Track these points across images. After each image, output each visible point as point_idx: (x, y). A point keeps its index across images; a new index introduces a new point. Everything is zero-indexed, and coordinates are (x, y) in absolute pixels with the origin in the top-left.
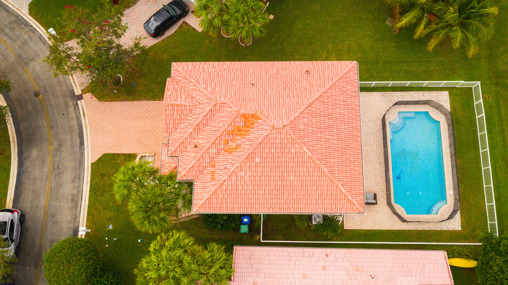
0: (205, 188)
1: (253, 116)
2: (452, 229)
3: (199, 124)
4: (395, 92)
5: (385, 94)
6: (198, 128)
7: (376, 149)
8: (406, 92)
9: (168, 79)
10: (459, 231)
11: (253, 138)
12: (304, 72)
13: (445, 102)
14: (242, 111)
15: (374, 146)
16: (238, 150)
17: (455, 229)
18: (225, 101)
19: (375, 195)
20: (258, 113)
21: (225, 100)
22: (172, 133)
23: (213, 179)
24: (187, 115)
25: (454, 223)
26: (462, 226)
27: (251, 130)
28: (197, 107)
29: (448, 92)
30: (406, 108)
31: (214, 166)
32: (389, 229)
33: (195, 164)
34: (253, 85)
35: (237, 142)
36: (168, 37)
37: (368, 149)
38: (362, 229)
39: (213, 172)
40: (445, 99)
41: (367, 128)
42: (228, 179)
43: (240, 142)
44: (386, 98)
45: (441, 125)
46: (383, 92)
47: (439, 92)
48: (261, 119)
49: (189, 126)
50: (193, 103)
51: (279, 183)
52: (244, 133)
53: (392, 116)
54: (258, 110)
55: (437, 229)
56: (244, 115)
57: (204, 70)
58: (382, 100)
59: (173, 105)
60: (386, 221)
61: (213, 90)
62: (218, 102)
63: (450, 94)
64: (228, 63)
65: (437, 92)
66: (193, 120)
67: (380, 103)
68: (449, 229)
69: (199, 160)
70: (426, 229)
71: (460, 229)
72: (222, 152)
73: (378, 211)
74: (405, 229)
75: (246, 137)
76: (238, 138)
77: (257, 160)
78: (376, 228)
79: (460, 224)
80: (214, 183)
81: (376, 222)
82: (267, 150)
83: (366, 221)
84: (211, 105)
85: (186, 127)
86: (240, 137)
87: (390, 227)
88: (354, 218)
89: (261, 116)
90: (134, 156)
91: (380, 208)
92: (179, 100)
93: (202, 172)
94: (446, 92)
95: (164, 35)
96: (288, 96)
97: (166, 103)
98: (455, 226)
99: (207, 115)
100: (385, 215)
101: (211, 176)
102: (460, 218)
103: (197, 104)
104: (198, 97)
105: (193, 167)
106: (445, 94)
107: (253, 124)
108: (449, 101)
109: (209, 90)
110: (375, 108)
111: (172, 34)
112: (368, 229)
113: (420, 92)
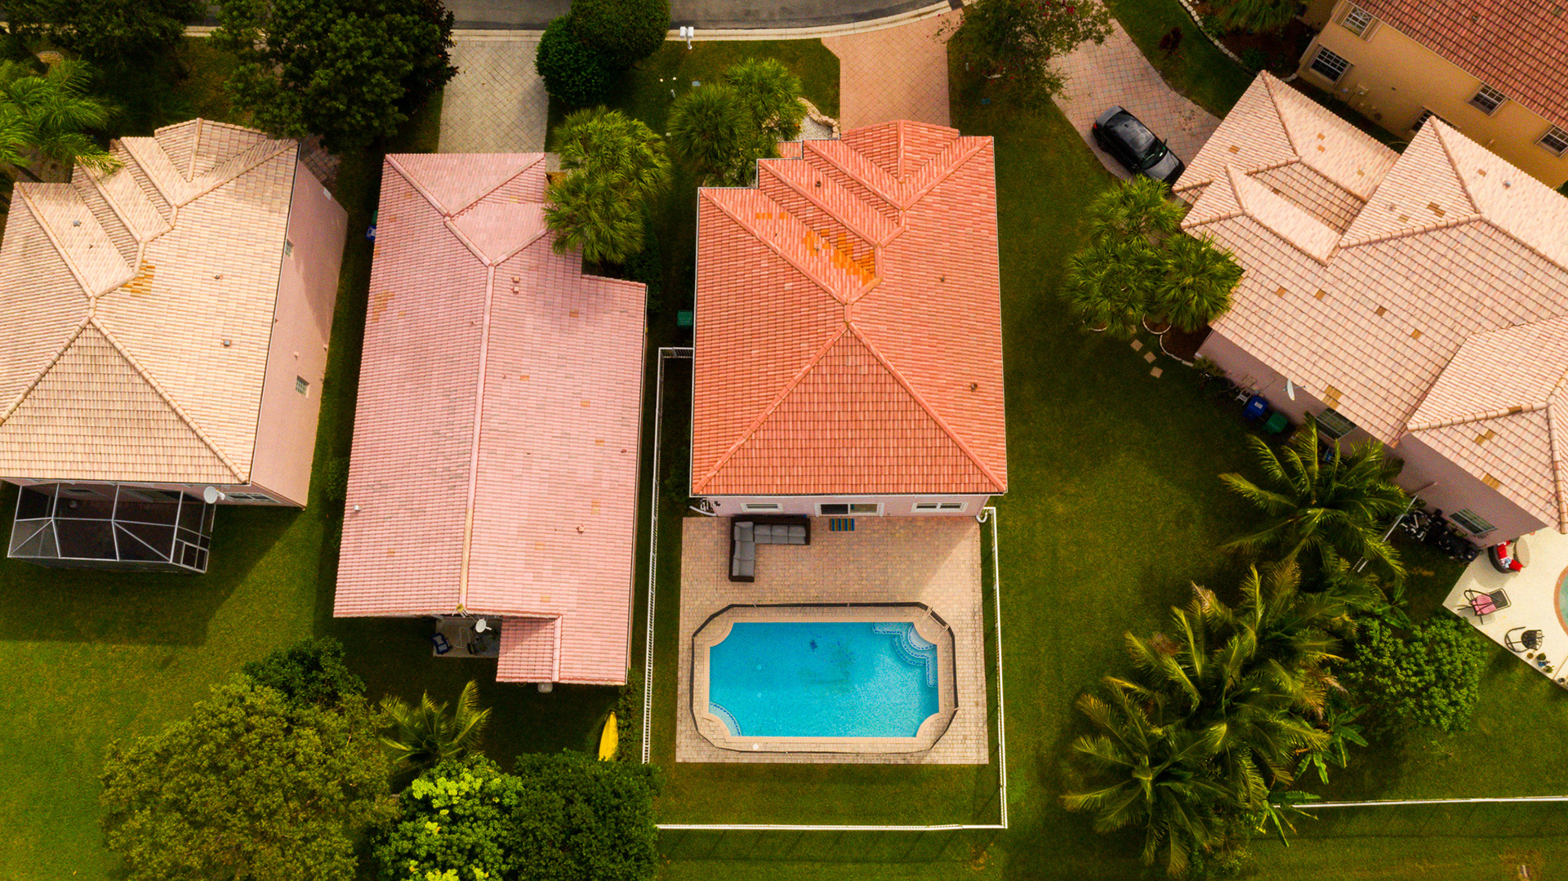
0: (743, 204)
1: (872, 272)
2: (678, 742)
3: (861, 185)
4: (982, 640)
5: (977, 618)
6: (855, 185)
7: (851, 590)
8: (983, 665)
9: (957, 130)
10: (675, 756)
11: (828, 274)
12: (976, 381)
13: (961, 755)
14: (880, 252)
15: (856, 586)
16: (808, 252)
17: (677, 750)
18: (903, 224)
19: (750, 579)
20: (875, 281)
21: (906, 224)
22: (847, 144)
23: (757, 216)
24: (880, 166)
25: (689, 748)
26: (685, 765)
27: (844, 270)
28: (895, 180)
29: (987, 762)
30: (945, 663)
31: (781, 216)
32: (681, 609)
33: (786, 185)
34: (942, 280)
35: (824, 251)
36: (1097, 159)
37: (852, 574)
38: (683, 553)
39: (770, 216)
40: (969, 755)
41: (898, 575)
42: (755, 240)
43: (823, 255)
44: (968, 618)
45: (909, 739)
46: (981, 614)
47: (986, 743)
48: (863, 285)
49: (858, 170)
50: (903, 172)
51: (748, 331)
52: (840, 261)
53: (925, 630)
54: (882, 281)
55: (679, 710)
56: (873, 256)
57: (977, 193)
58: (964, 610)
59: (897, 136)
60: (697, 603)
61: (929, 206)
62: (901, 212)
63: (980, 768)
64: (995, 238)
65: (986, 737)
66: (869, 174)
67: (956, 606)
68: (678, 736)
69: (794, 190)
70: (679, 686)
71: (679, 760)
72: (807, 228)
73: (719, 587)
74: (681, 643)
75: (832, 264)
76: (832, 250)
77: (788, 286)
78: (684, 583)
79: (687, 761)
80: (750, 218)
81: (695, 583)
82: (804, 299)
83: (699, 563)
84: (896, 201)
85: (857, 165)
86: (832, 254)
87: (686, 611)
88: (705, 536)
89: (870, 285)
90: (834, 114)
91: (723, 591)
92: (909, 148)
93: (773, 199)
94: (987, 757)
95: (1100, 151)
96: (916, 342)
97: (902, 126)
98: (684, 749)
99: (877, 195)
100: (708, 603)
101: (764, 214)
102: (701, 761)
103: (901, 179)
104: (914, 180)
105: (782, 182)
106: (982, 754)
107: (856, 272)
108: (963, 762)
109: (929, 199)
110: (945, 594)
111: (1104, 168)
112: (683, 566)
113: (985, 698)
